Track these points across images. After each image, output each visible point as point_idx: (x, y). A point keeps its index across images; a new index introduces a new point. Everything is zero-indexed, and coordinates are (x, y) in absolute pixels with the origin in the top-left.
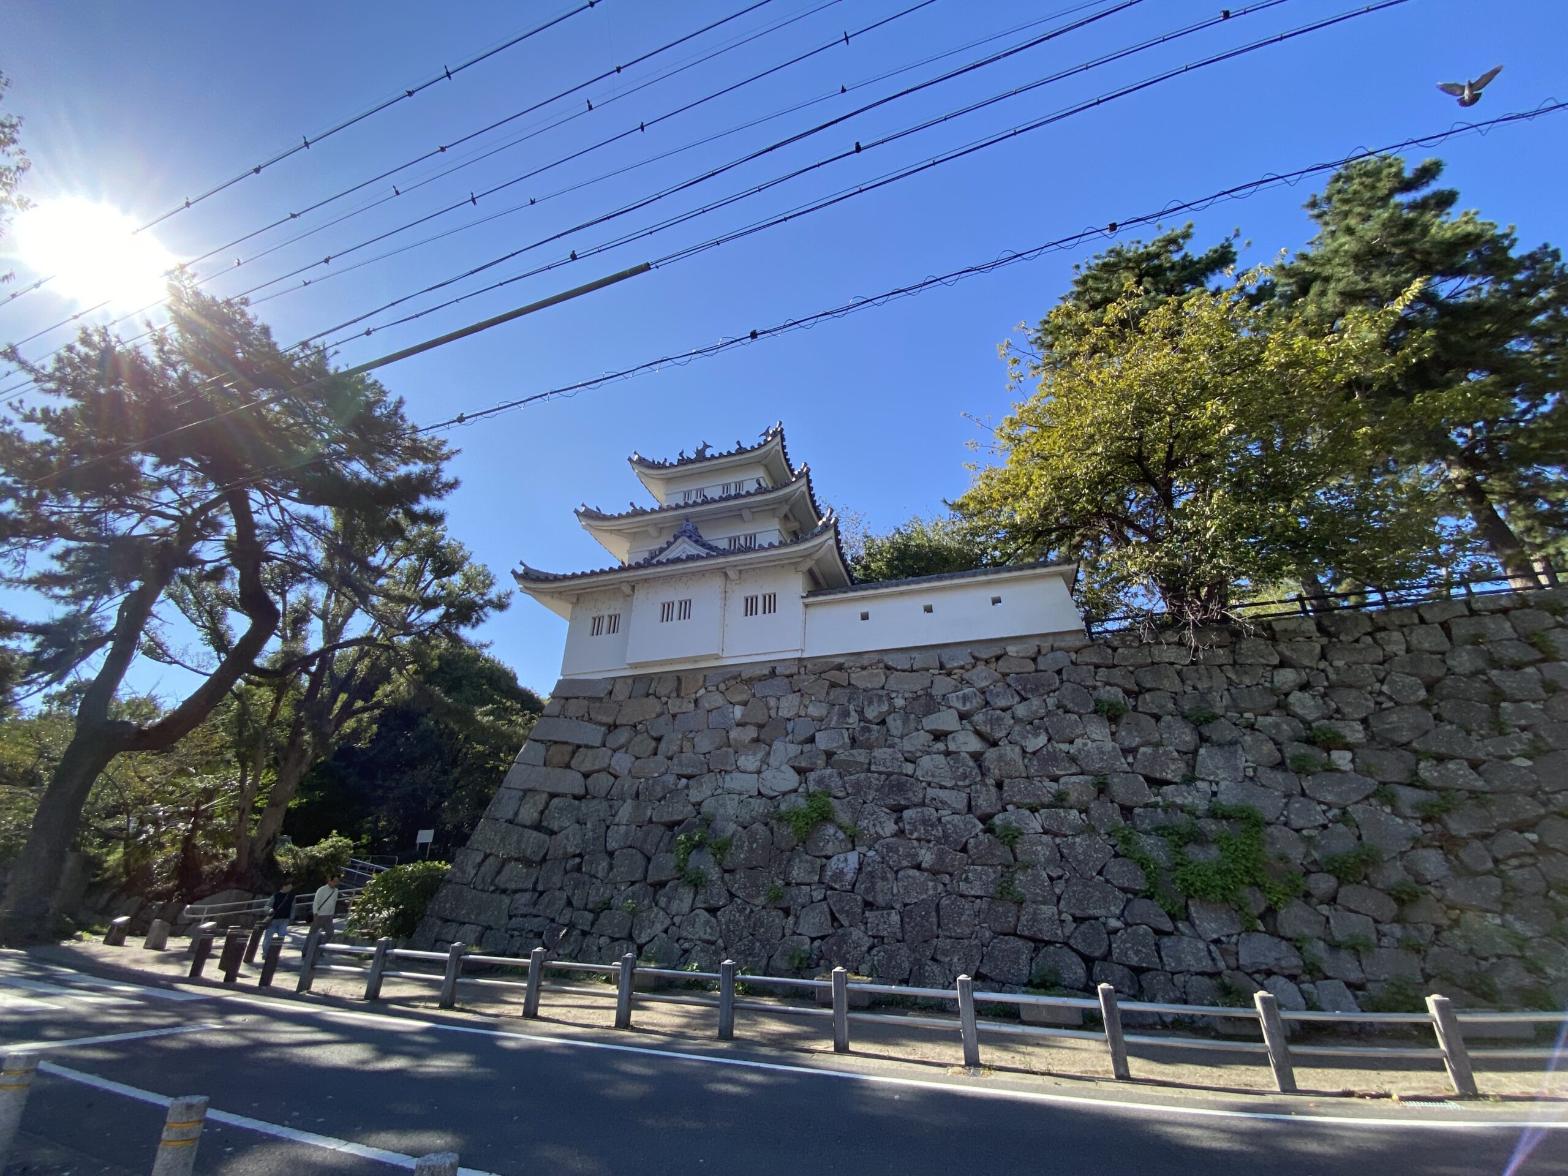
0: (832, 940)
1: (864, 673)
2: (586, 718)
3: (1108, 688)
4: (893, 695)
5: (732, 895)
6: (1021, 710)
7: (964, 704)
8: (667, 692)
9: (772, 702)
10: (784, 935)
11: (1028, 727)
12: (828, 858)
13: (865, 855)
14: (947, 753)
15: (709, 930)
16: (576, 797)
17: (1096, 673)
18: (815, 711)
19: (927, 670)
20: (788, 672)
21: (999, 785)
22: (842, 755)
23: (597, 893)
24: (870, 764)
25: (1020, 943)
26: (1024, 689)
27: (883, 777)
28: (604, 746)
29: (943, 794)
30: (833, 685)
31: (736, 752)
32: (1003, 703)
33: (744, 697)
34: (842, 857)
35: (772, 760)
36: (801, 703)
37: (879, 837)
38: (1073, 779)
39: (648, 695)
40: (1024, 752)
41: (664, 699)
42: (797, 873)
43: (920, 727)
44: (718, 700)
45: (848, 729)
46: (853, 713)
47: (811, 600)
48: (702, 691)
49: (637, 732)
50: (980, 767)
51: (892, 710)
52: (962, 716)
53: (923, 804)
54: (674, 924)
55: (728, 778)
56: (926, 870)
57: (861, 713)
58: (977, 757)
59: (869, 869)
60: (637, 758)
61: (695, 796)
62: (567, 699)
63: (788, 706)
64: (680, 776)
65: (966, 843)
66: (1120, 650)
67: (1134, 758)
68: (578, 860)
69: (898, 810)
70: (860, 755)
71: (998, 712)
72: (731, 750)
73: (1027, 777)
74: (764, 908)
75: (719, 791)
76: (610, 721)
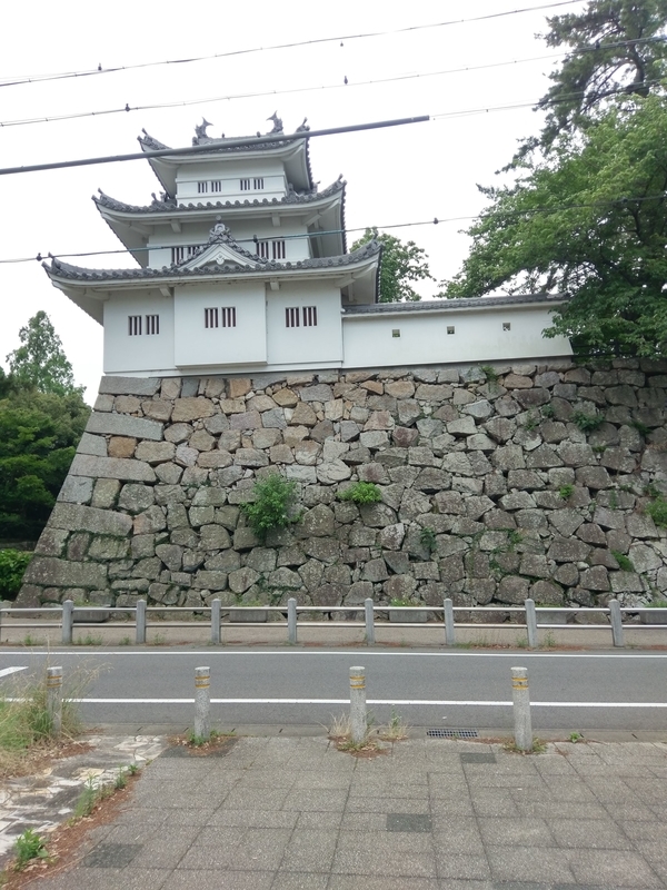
0: (389, 584)
1: (396, 383)
2: (141, 414)
3: (586, 402)
4: (422, 404)
5: (308, 557)
6: (522, 418)
7: (479, 413)
8: (216, 393)
9: (318, 406)
10: (353, 582)
11: (527, 432)
12: (381, 528)
13: (408, 526)
15: (293, 581)
16: (149, 484)
17: (577, 390)
19: (449, 383)
20: (330, 381)
21: (505, 474)
22: (383, 451)
23: (191, 559)
24: (407, 459)
25: (522, 580)
26: (525, 401)
27: (418, 469)
28: (164, 439)
29: (465, 481)
30: (370, 393)
31: (292, 448)
32: (508, 412)
34: (391, 527)
35: (325, 455)
36: (344, 409)
37: (418, 513)
38: (559, 470)
39: (197, 395)
40: (524, 450)
42: (358, 539)
43: (445, 430)
44: (267, 402)
45: (387, 431)
46: (390, 418)
47: (350, 316)
48: (251, 394)
49: (194, 429)
50: (491, 461)
51: (422, 416)
52: (478, 422)
53: (450, 488)
54: (264, 578)
55: (288, 468)
56: (455, 535)
57: (396, 417)
58: (487, 453)
59: (413, 535)
60: (200, 452)
62: (116, 395)
63: (334, 409)
64: (245, 468)
65: (483, 515)
66: (596, 373)
67: (602, 456)
68: (165, 534)
69: (431, 493)
70: (398, 452)
71: (505, 419)
72: (287, 446)
73: (526, 469)
74: (335, 564)
76: (166, 417)
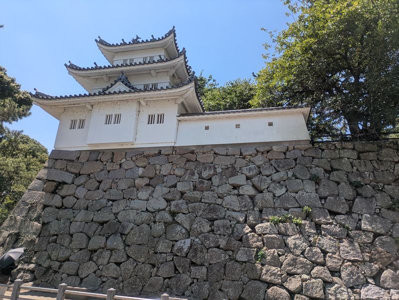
0: (173, 279)
1: (204, 155)
2: (65, 169)
3: (317, 168)
4: (216, 166)
5: (128, 257)
6: (276, 177)
7: (249, 172)
8: (107, 159)
9: (158, 167)
10: (151, 276)
11: (278, 184)
12: (176, 241)
13: (194, 241)
14: (239, 195)
15: (115, 273)
16: (57, 208)
17: (312, 161)
18: (178, 172)
19: (234, 155)
20: (167, 153)
21: (261, 211)
22: (188, 194)
23: (63, 254)
24: (201, 199)
25: (261, 284)
26: (278, 166)
27: (207, 205)
28: (73, 184)
29: (234, 214)
30: (188, 161)
31: (138, 190)
32: (268, 173)
33: (145, 164)
34: (183, 241)
35: (154, 195)
36: (172, 168)
37: (202, 233)
38: (295, 209)
39: (97, 160)
40: (274, 196)
41: (105, 163)
42: (161, 247)
43: (227, 182)
44: (132, 164)
45: (193, 182)
46: (196, 174)
47: (182, 118)
48: (124, 160)
49: (90, 178)
50: (253, 202)
51: (215, 173)
52: (248, 178)
53: (224, 218)
54: (99, 269)
55: (132, 201)
56: (222, 249)
57: (200, 174)
58: (252, 198)
59: (195, 247)
60: (89, 190)
61: (115, 210)
62: (56, 160)
63: (166, 169)
64: (109, 200)
65: (242, 237)
66: (325, 151)
67: (325, 201)
68: (55, 237)
69: (212, 221)
70: (197, 194)
71: (265, 177)
72: (135, 189)
73: (274, 208)
74: (143, 263)
75: (127, 208)
76: (77, 171)
